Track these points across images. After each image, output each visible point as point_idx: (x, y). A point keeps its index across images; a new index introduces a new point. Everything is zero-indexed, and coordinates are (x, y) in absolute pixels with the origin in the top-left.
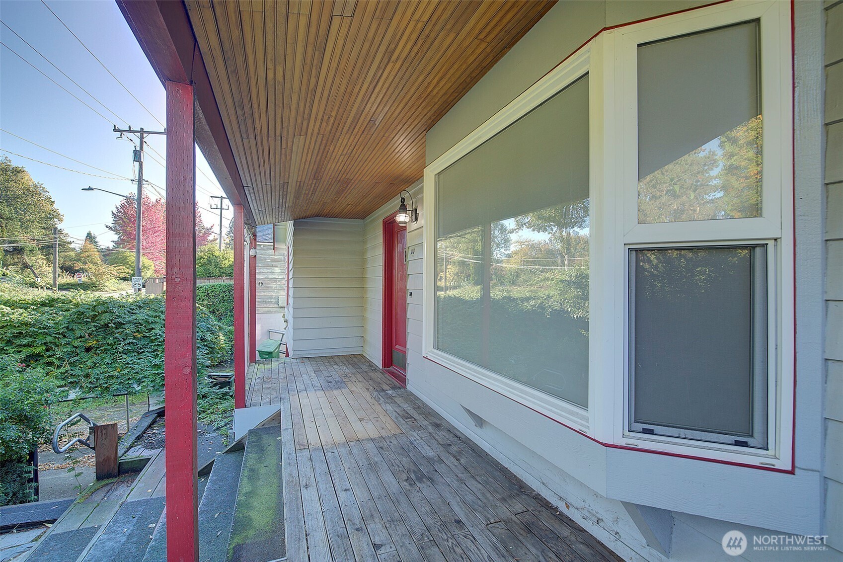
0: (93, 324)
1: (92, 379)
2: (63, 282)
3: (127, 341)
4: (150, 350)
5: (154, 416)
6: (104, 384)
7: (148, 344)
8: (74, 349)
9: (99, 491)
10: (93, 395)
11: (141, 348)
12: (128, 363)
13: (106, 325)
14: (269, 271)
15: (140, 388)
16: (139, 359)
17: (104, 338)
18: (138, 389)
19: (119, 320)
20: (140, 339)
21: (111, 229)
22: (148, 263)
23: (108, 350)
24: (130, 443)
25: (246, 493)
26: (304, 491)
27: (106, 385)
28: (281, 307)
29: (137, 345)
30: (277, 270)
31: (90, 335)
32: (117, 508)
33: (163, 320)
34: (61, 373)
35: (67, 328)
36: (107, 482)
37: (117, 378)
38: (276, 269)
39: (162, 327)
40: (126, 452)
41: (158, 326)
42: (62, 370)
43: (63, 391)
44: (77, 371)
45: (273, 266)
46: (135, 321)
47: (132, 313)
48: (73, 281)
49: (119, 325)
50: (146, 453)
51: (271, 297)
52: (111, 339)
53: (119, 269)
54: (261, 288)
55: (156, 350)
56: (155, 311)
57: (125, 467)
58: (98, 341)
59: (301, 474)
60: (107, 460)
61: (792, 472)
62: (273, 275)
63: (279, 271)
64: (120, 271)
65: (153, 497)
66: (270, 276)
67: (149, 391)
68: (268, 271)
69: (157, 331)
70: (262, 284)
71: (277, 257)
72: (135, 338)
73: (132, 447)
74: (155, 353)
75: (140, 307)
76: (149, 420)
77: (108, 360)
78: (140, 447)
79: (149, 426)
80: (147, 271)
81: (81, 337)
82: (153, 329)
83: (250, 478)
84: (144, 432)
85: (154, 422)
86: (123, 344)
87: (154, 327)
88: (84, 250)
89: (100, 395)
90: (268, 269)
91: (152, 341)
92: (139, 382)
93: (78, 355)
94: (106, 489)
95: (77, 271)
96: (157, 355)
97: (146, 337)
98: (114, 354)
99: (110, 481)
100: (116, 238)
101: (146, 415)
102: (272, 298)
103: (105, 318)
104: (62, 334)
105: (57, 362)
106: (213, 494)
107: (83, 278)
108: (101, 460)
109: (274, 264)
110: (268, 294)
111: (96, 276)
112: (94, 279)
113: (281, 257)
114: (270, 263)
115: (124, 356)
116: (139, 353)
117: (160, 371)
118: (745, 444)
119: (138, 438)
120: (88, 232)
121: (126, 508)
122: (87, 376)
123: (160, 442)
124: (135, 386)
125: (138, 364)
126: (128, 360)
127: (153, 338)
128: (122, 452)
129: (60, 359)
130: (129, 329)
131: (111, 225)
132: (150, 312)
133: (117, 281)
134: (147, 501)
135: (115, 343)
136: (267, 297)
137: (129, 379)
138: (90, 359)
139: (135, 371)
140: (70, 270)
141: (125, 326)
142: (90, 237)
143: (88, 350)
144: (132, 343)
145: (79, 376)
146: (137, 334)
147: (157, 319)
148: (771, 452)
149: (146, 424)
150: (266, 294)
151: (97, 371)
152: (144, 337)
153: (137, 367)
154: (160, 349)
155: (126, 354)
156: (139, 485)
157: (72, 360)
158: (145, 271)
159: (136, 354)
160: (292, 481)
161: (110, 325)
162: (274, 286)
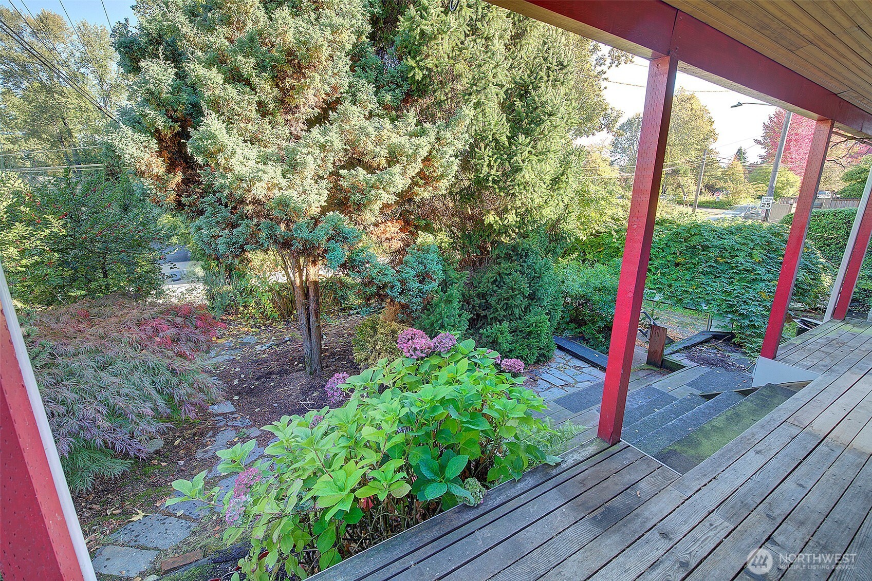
0: (685, 244)
1: (672, 289)
2: (703, 200)
3: (709, 264)
4: (727, 276)
5: (709, 336)
6: (679, 295)
7: (727, 270)
8: (667, 262)
9: (645, 371)
10: (670, 302)
11: (719, 273)
12: (703, 284)
13: (694, 246)
15: (707, 308)
16: (714, 282)
17: (691, 258)
18: (704, 308)
19: (707, 243)
20: (721, 264)
21: (759, 142)
22: (793, 180)
23: (692, 268)
24: (678, 348)
25: (713, 426)
26: (751, 453)
27: (680, 297)
29: (717, 268)
31: (681, 253)
32: (644, 386)
33: (750, 248)
34: (654, 279)
35: (666, 244)
36: (652, 368)
37: (691, 294)
39: (746, 256)
40: (671, 354)
41: (742, 254)
42: (655, 277)
43: (652, 293)
44: (664, 281)
46: (722, 246)
47: (722, 238)
48: (712, 199)
49: (705, 248)
50: (685, 362)
52: (697, 259)
53: (758, 187)
55: (733, 278)
56: (745, 238)
57: (667, 364)
58: (685, 259)
59: (766, 441)
60: (655, 352)
64: (758, 189)
65: (669, 394)
67: (713, 313)
69: (740, 259)
72: (716, 261)
73: (678, 352)
74: (731, 280)
75: (731, 233)
76: (703, 338)
77: (687, 277)
78: (684, 355)
79: (701, 343)
80: (790, 189)
81: (674, 253)
82: (737, 256)
83: (728, 419)
84: (694, 345)
85: (707, 341)
86: (704, 265)
87: (738, 254)
88: (731, 167)
89: (675, 304)
91: (732, 268)
92: (708, 302)
93: (669, 267)
94: (649, 372)
95: (718, 189)
96: (732, 282)
97: (728, 263)
98: (694, 273)
99: (654, 368)
100: (763, 152)
101: (703, 333)
103: (695, 240)
104: (662, 249)
105: (653, 270)
106: (700, 414)
107: (721, 197)
108: (652, 350)
111: (733, 194)
112: (730, 198)
115: (702, 277)
116: (716, 277)
117: (729, 298)
119: (686, 348)
120: (738, 148)
121: (649, 390)
122: (670, 286)
123: (701, 358)
124: (703, 305)
125: (712, 287)
126: (704, 281)
127: (734, 265)
128: (669, 352)
129: (656, 268)
130: (714, 253)
131: (761, 139)
132: (739, 239)
133: (753, 200)
134: (664, 393)
135: (698, 263)
137: (700, 297)
138: (676, 273)
139: (707, 292)
140: (711, 189)
141: (711, 250)
142: (740, 154)
143: (677, 265)
144: (713, 267)
145: (665, 284)
146: (719, 259)
147: (743, 247)
149: (698, 340)
151: (678, 284)
152: (726, 262)
153: (709, 288)
154: (737, 277)
155: (704, 275)
156: (666, 380)
157: (664, 271)
158: (787, 188)
159: (713, 277)
160: (749, 440)
161: (697, 247)
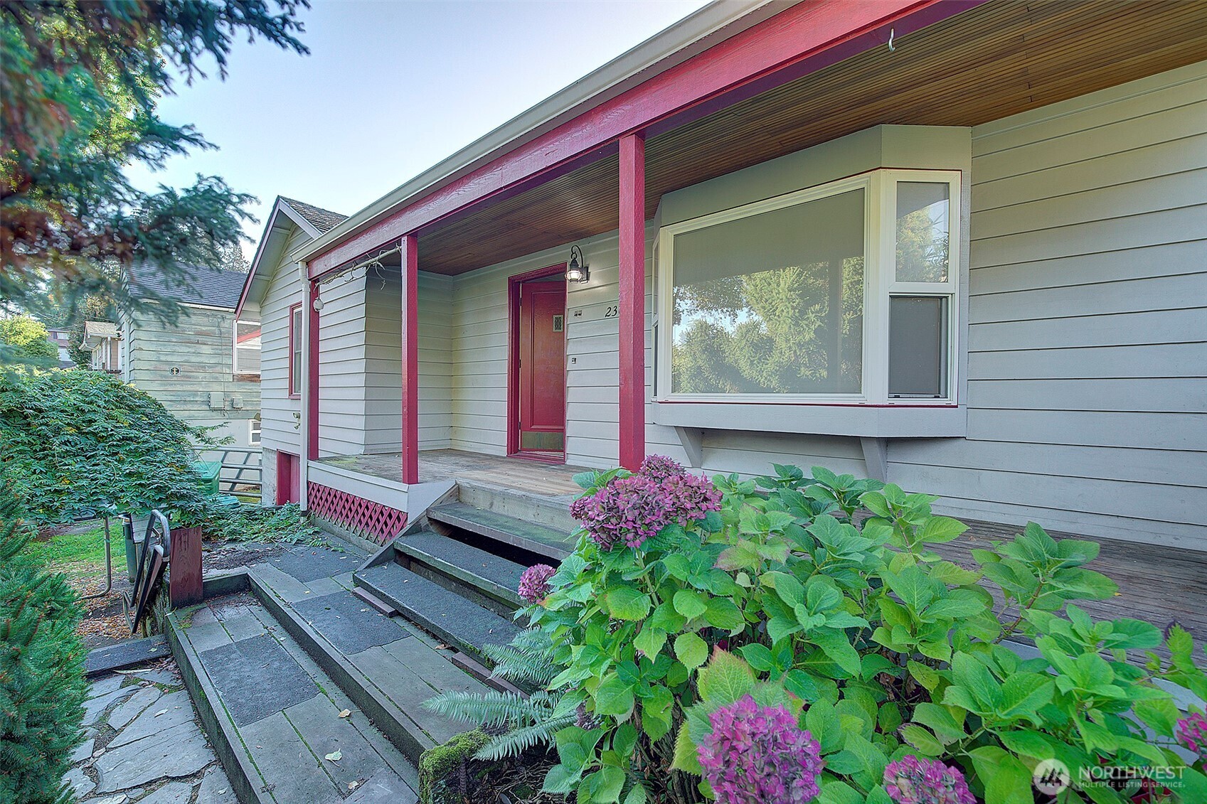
14: (192, 350)
28: (214, 410)
30: (206, 349)
38: (204, 347)
45: (198, 343)
51: (195, 393)
54: (175, 379)
57: (210, 588)
61: (957, 407)
62: (198, 356)
63: (211, 351)
66: (193, 359)
68: (190, 350)
70: (178, 371)
71: (206, 328)
90: (189, 347)
102: (197, 395)
109: (201, 339)
110: (189, 388)
113: (214, 328)
114: (192, 337)
118: (939, 397)
136: (187, 393)
148: (949, 399)
150: (185, 388)
162: (201, 375)
